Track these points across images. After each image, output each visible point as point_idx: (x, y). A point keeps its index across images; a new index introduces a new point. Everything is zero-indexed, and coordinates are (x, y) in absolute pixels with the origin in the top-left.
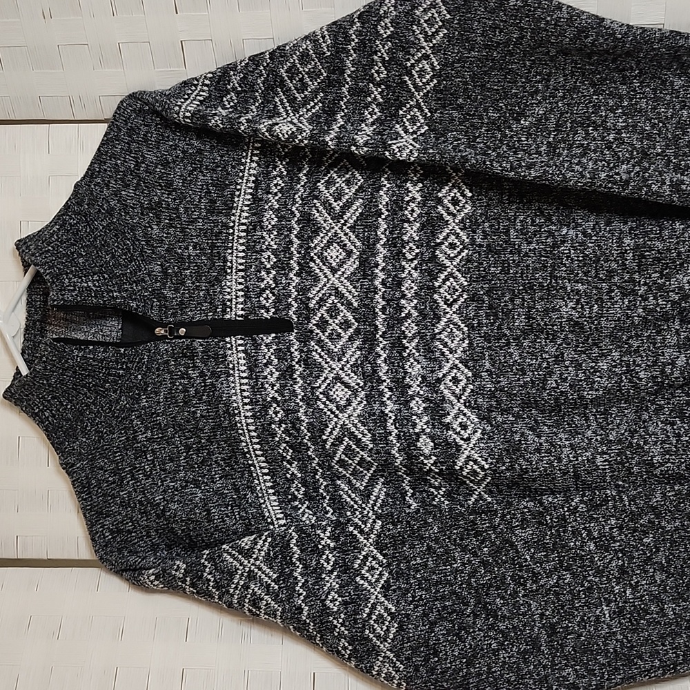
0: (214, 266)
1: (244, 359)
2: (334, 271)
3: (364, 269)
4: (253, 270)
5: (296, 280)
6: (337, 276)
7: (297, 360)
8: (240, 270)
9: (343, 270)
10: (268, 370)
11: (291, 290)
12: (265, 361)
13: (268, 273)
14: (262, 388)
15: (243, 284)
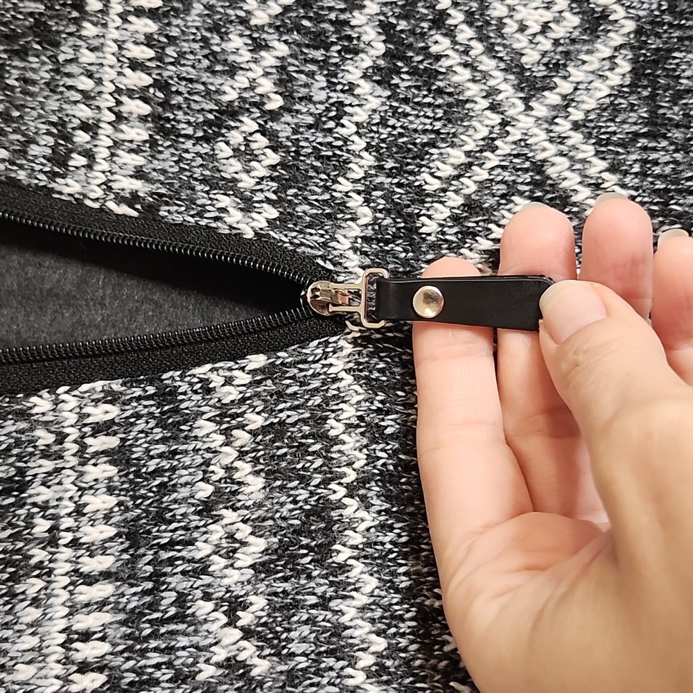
1: (110, 490)
2: (531, 87)
3: (652, 97)
5: (371, 98)
6: (540, 110)
7: (351, 476)
9: (565, 87)
10: (217, 532)
11: (345, 140)
12: (204, 491)
13: (258, 46)
14: (180, 618)
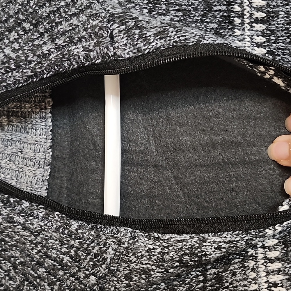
0: (210, 10)
4: (281, 20)
8: (257, 21)
15: (264, 47)
